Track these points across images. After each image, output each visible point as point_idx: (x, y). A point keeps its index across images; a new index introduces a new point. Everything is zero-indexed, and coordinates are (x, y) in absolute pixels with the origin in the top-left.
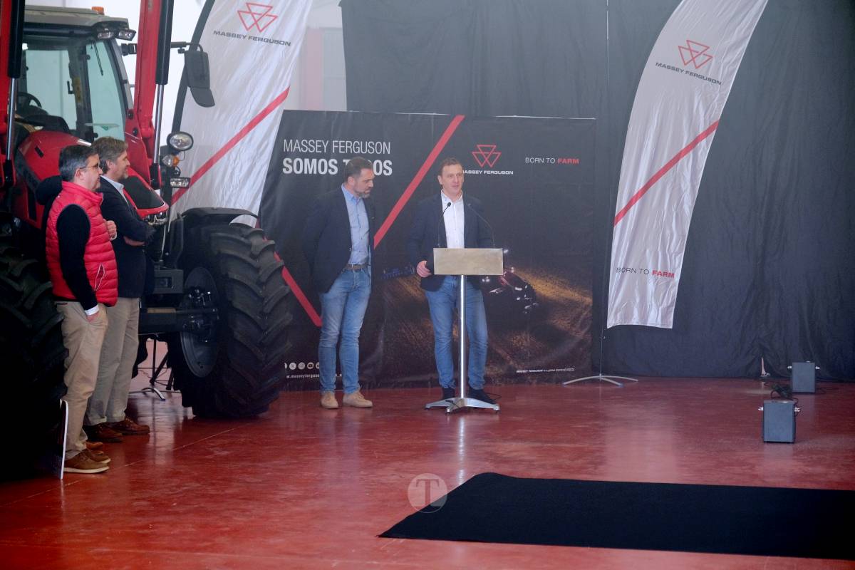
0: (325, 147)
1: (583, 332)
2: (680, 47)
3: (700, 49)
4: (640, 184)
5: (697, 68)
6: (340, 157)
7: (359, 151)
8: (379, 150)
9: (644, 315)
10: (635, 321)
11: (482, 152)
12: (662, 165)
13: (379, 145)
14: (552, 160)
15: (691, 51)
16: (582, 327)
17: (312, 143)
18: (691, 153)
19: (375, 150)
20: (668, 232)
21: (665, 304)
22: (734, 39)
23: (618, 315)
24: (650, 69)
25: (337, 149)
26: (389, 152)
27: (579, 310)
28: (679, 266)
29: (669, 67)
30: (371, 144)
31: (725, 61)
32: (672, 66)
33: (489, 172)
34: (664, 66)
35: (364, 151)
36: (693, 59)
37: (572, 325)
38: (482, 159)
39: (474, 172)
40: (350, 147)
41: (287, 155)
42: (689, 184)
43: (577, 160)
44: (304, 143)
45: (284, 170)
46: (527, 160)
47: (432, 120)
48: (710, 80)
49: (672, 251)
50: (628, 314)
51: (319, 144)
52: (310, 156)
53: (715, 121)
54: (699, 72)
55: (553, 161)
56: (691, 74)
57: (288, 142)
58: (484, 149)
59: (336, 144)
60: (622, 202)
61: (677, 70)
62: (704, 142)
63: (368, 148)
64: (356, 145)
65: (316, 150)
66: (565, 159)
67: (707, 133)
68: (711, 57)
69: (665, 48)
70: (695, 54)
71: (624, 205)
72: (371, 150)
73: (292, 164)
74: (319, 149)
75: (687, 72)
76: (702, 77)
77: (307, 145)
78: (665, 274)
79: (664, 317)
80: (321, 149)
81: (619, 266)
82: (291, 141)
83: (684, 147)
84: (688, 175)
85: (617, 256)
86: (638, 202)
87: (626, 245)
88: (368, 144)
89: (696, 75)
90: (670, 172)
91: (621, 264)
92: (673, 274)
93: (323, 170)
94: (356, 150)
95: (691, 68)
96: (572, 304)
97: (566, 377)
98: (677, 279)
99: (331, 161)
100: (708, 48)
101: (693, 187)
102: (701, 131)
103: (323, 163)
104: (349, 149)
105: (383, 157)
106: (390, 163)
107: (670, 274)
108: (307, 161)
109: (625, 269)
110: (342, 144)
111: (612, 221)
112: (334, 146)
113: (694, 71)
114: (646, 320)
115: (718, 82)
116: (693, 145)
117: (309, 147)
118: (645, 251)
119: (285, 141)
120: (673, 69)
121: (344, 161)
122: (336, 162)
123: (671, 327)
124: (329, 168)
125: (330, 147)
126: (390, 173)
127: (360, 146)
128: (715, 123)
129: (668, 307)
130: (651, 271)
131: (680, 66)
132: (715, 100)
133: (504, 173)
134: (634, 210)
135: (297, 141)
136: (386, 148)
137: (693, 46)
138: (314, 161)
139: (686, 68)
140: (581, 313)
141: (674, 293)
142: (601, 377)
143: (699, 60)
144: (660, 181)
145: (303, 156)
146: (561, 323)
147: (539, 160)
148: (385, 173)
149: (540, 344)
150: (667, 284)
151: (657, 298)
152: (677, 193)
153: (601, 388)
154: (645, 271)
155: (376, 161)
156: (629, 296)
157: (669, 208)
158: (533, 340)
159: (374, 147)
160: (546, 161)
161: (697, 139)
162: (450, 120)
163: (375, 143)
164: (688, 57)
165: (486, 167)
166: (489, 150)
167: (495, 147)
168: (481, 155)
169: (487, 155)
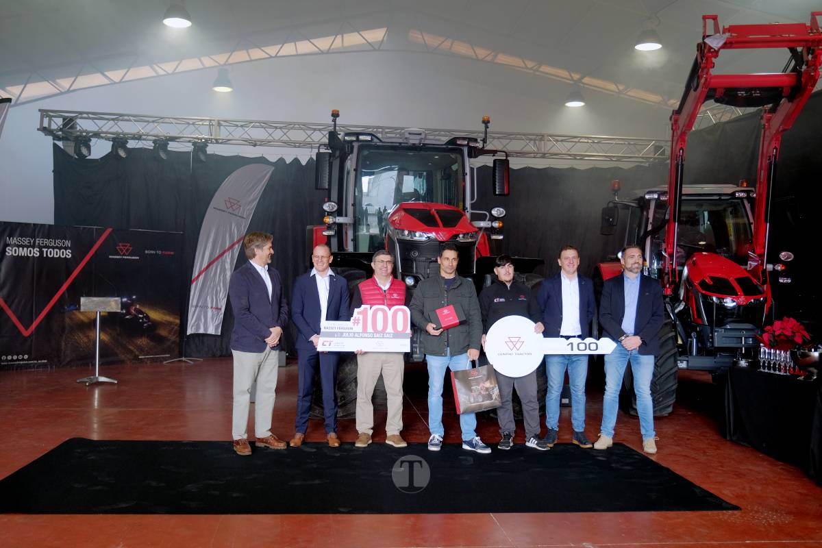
0: (32, 242)
1: (175, 337)
2: (225, 200)
3: (235, 202)
4: (205, 265)
5: (234, 210)
6: (40, 248)
8: (64, 245)
9: (206, 329)
10: (201, 331)
12: (216, 256)
14: (160, 252)
15: (231, 203)
16: (174, 335)
17: (24, 240)
18: (230, 251)
20: (219, 288)
21: (217, 323)
22: (252, 197)
23: (193, 328)
24: (210, 211)
25: (39, 243)
26: (70, 246)
27: (172, 326)
28: (224, 304)
29: (220, 210)
30: (59, 241)
31: (248, 208)
33: (125, 257)
34: (217, 209)
35: (55, 244)
36: (231, 207)
37: (169, 333)
38: (122, 251)
39: (117, 257)
41: (8, 245)
43: (173, 253)
44: (19, 239)
45: (7, 253)
46: (146, 252)
47: (95, 230)
48: (240, 217)
49: (221, 297)
50: (198, 327)
51: (28, 240)
52: (23, 247)
54: (234, 213)
56: (231, 214)
57: (10, 239)
58: (123, 246)
59: (38, 240)
60: (196, 273)
62: (237, 246)
63: (58, 243)
64: (51, 241)
65: (26, 243)
66: (166, 252)
67: (238, 242)
68: (240, 206)
69: (218, 200)
70: (233, 204)
71: (196, 275)
72: (59, 245)
73: (12, 251)
74: (28, 243)
75: (229, 213)
76: (236, 215)
77: (21, 240)
78: (217, 308)
79: (216, 329)
80: (30, 242)
81: (193, 305)
83: (227, 248)
84: (229, 261)
85: (193, 299)
86: (204, 273)
87: (197, 293)
88: (57, 241)
89: (233, 214)
90: (220, 259)
91: (195, 303)
93: (30, 253)
94: (51, 244)
95: (230, 210)
96: (170, 323)
97: (165, 359)
98: (223, 311)
99: (35, 250)
100: (239, 202)
101: (231, 267)
102: (235, 240)
103: (30, 250)
104: (46, 244)
105: (66, 248)
106: (70, 252)
107: (219, 308)
108: (21, 249)
109: (197, 306)
110: (43, 241)
111: (191, 282)
112: (37, 242)
113: (232, 212)
114: (207, 331)
115: (244, 218)
116: (232, 247)
117: (22, 242)
118: (207, 297)
119: (8, 238)
120: (222, 210)
121: (43, 249)
122: (38, 250)
123: (219, 334)
124: (34, 253)
125: (35, 242)
126: (70, 256)
127: (53, 242)
129: (219, 324)
130: (210, 308)
131: (225, 209)
132: (243, 226)
133: (133, 258)
134: (201, 278)
135: (15, 238)
136: (68, 243)
137: (232, 201)
138: (25, 249)
140: (173, 328)
141: (221, 317)
142: (183, 359)
143: (235, 207)
144: (215, 264)
145: (18, 246)
146: (163, 332)
147: (153, 252)
148: (67, 256)
149: (152, 343)
150: (218, 313)
151: (213, 320)
152: (223, 270)
153: (183, 364)
154: (207, 307)
155: (62, 251)
156: (198, 319)
157: (219, 277)
158: (148, 341)
159: (61, 243)
160: (156, 252)
161: (234, 244)
162: (104, 230)
163: (62, 241)
164: (229, 206)
165: (124, 255)
166: (126, 246)
167: (129, 245)
168: (121, 248)
169: (124, 249)
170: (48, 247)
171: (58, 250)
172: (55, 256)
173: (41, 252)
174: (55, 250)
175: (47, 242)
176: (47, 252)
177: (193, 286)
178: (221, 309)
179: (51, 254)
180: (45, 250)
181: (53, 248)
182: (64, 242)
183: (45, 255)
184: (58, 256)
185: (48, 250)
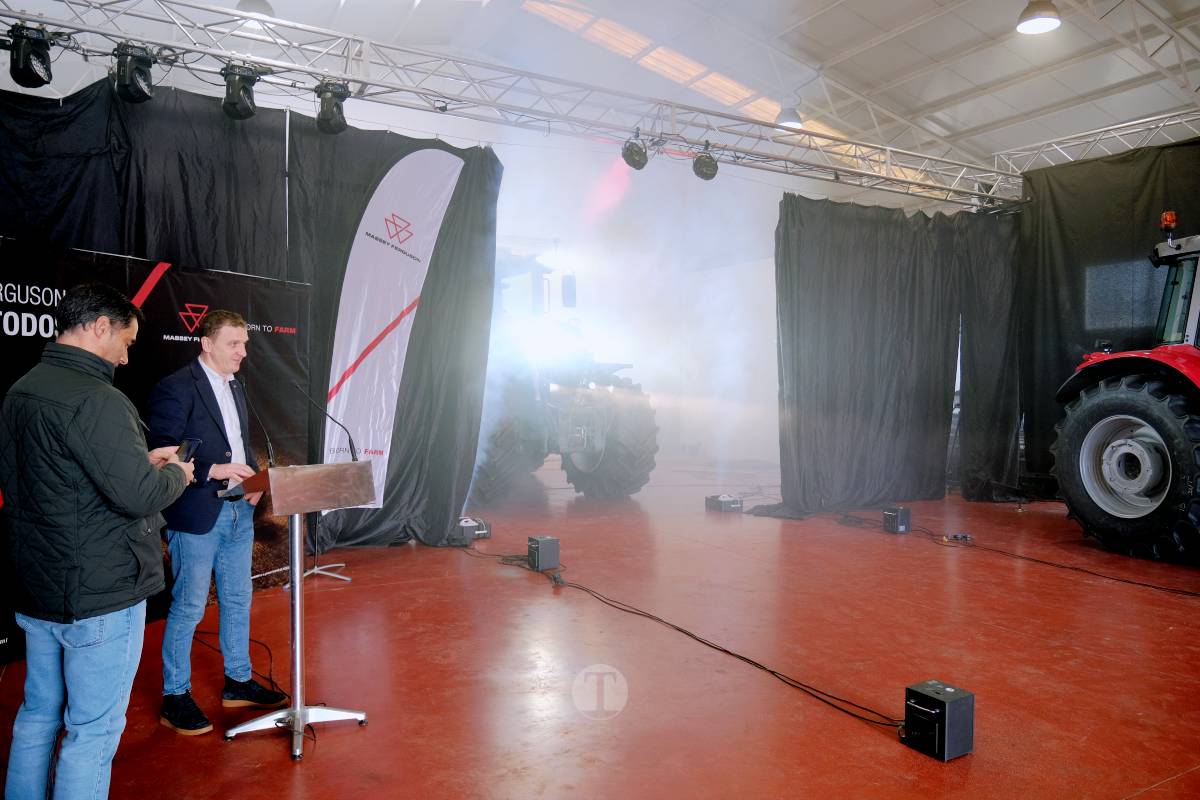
2: (386, 220)
4: (351, 361)
5: (401, 242)
7: (14, 300)
8: (48, 301)
11: (191, 314)
12: (372, 340)
13: (47, 292)
15: (395, 225)
18: (398, 327)
19: (41, 299)
20: (378, 409)
22: (429, 217)
28: (388, 444)
29: (376, 238)
30: (35, 291)
31: (423, 240)
32: (380, 237)
34: (373, 236)
35: (23, 298)
36: (397, 233)
39: (182, 338)
42: (396, 358)
43: (294, 330)
47: (127, 265)
48: (411, 256)
49: (382, 429)
53: (416, 297)
54: (402, 247)
55: (269, 329)
56: (396, 248)
58: (194, 310)
60: (335, 378)
61: (384, 242)
62: (407, 318)
63: (30, 296)
64: (10, 289)
66: (281, 328)
67: (409, 309)
68: (412, 234)
69: (373, 218)
70: (399, 229)
71: (336, 382)
72: (35, 300)
75: (392, 246)
76: (405, 253)
78: (376, 453)
81: (332, 447)
83: (391, 321)
85: (331, 435)
86: (351, 377)
88: (29, 290)
89: (400, 250)
90: (379, 346)
91: (334, 445)
92: (383, 452)
94: (11, 297)
95: (395, 241)
98: (386, 456)
100: (409, 225)
101: (400, 362)
102: (405, 307)
107: (380, 451)
109: (338, 450)
111: (326, 398)
113: (399, 246)
115: (417, 259)
116: (399, 319)
118: (357, 430)
120: (380, 240)
123: (381, 507)
127: (16, 292)
128: (417, 300)
130: (363, 451)
131: (387, 239)
132: (415, 278)
134: (346, 386)
137: (398, 221)
139: (391, 242)
141: (383, 472)
142: (316, 570)
143: (403, 235)
144: (370, 358)
147: (255, 327)
150: (377, 463)
152: (386, 369)
155: (43, 318)
157: (379, 383)
159: (40, 294)
160: (262, 328)
161: (402, 315)
162: (151, 266)
163: (41, 291)
164: (393, 232)
166: (200, 311)
167: (207, 307)
168: (190, 317)
169: (197, 318)
171: (33, 317)
172: (25, 333)
174: (25, 316)
177: (331, 406)
178: (381, 453)
179: (11, 328)
181: (19, 309)
182: (47, 294)
184: (32, 333)
185: (3, 314)
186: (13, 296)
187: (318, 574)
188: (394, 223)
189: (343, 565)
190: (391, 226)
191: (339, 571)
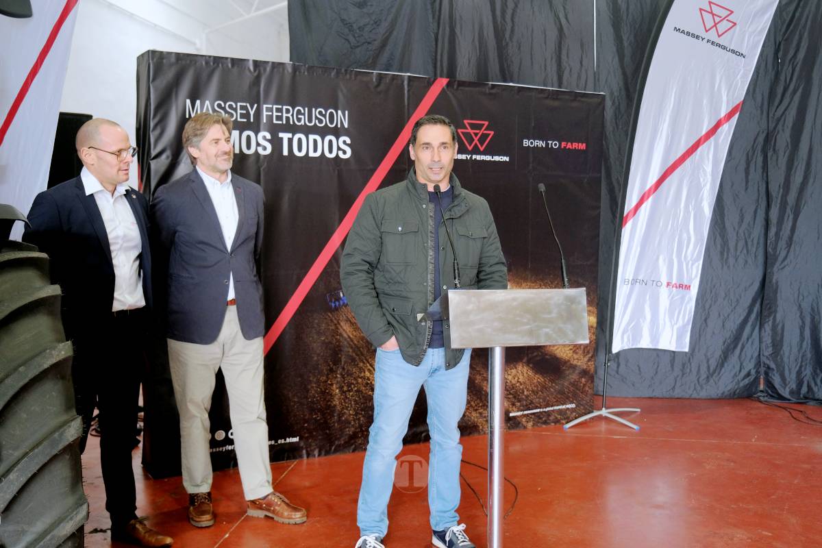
0: (252, 113)
1: (586, 359)
2: (701, 10)
3: (724, 13)
4: (653, 178)
5: (720, 36)
6: (274, 130)
7: (302, 123)
8: (332, 122)
9: (655, 337)
10: (645, 343)
11: (470, 130)
12: (679, 154)
13: (331, 113)
14: (554, 144)
15: (713, 15)
16: (584, 354)
17: (230, 107)
18: (712, 139)
19: (326, 121)
20: (685, 235)
21: (680, 323)
23: (625, 337)
25: (270, 118)
26: (346, 126)
28: (696, 276)
29: (688, 34)
30: (320, 113)
31: (750, 30)
32: (693, 31)
33: (479, 157)
34: (683, 32)
35: (310, 121)
36: (715, 25)
37: (575, 352)
38: (470, 140)
39: (463, 156)
40: (289, 115)
42: (709, 177)
43: (584, 145)
44: (219, 106)
46: (526, 143)
47: (406, 83)
48: (733, 51)
49: (689, 258)
50: (636, 333)
51: (242, 108)
53: (738, 102)
54: (721, 41)
55: (556, 145)
56: (713, 43)
57: (193, 105)
58: (473, 126)
59: (268, 110)
60: (632, 199)
61: (697, 37)
62: (726, 126)
63: (316, 118)
64: (299, 112)
65: (237, 117)
66: (569, 144)
67: (729, 116)
68: (735, 24)
70: (717, 19)
71: (634, 203)
72: (321, 121)
74: (242, 116)
75: (708, 41)
76: (725, 48)
77: (224, 109)
78: (681, 286)
79: (680, 338)
80: (247, 115)
81: (626, 278)
82: (198, 102)
83: (704, 132)
84: (708, 168)
85: (625, 264)
86: (650, 199)
87: (636, 250)
88: (316, 112)
89: (719, 45)
90: (688, 162)
91: (629, 275)
92: (690, 286)
93: (249, 147)
94: (299, 120)
95: (712, 35)
97: (566, 415)
98: (694, 291)
99: (261, 135)
100: (732, 12)
101: (713, 181)
102: (723, 114)
103: (249, 138)
104: (288, 118)
105: (337, 132)
106: (348, 141)
107: (686, 286)
109: (635, 281)
110: (278, 110)
111: (621, 222)
112: (265, 113)
113: (717, 40)
114: (658, 342)
115: (742, 54)
116: (714, 130)
117: (226, 112)
118: (658, 259)
119: (188, 101)
120: (693, 36)
121: (281, 135)
122: (269, 136)
123: (687, 349)
124: (258, 144)
125: (258, 114)
126: (348, 155)
127: (304, 114)
128: (738, 105)
129: (684, 326)
130: (665, 284)
131: (702, 33)
132: (739, 77)
133: (497, 158)
134: (646, 209)
135: (207, 103)
136: (342, 118)
137: (716, 10)
138: (236, 133)
139: (707, 36)
141: (691, 309)
142: (604, 412)
143: (723, 26)
146: (562, 350)
147: (540, 144)
148: (341, 155)
149: (538, 379)
150: (683, 298)
151: (671, 317)
152: (696, 189)
153: (603, 426)
154: (658, 284)
155: (328, 138)
156: (638, 313)
157: (687, 206)
158: (530, 373)
159: (324, 116)
160: (547, 144)
161: (718, 125)
162: (429, 83)
163: (326, 112)
164: (710, 24)
165: (476, 151)
166: (479, 127)
167: (486, 123)
168: (469, 133)
169: (476, 134)
170: (293, 129)
171: (318, 138)
172: (312, 154)
173: (276, 142)
174: (312, 137)
175: (289, 114)
176: (290, 141)
177: (626, 231)
178: (688, 287)
179: (300, 149)
180: (285, 136)
181: (307, 131)
182: (331, 115)
183: (285, 153)
184: (318, 154)
185: (293, 136)
186: (301, 118)
187: (606, 418)
188: (711, 13)
189: (639, 410)
190: (708, 17)
191: (633, 416)
